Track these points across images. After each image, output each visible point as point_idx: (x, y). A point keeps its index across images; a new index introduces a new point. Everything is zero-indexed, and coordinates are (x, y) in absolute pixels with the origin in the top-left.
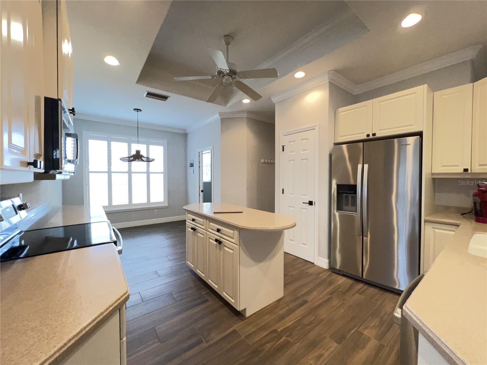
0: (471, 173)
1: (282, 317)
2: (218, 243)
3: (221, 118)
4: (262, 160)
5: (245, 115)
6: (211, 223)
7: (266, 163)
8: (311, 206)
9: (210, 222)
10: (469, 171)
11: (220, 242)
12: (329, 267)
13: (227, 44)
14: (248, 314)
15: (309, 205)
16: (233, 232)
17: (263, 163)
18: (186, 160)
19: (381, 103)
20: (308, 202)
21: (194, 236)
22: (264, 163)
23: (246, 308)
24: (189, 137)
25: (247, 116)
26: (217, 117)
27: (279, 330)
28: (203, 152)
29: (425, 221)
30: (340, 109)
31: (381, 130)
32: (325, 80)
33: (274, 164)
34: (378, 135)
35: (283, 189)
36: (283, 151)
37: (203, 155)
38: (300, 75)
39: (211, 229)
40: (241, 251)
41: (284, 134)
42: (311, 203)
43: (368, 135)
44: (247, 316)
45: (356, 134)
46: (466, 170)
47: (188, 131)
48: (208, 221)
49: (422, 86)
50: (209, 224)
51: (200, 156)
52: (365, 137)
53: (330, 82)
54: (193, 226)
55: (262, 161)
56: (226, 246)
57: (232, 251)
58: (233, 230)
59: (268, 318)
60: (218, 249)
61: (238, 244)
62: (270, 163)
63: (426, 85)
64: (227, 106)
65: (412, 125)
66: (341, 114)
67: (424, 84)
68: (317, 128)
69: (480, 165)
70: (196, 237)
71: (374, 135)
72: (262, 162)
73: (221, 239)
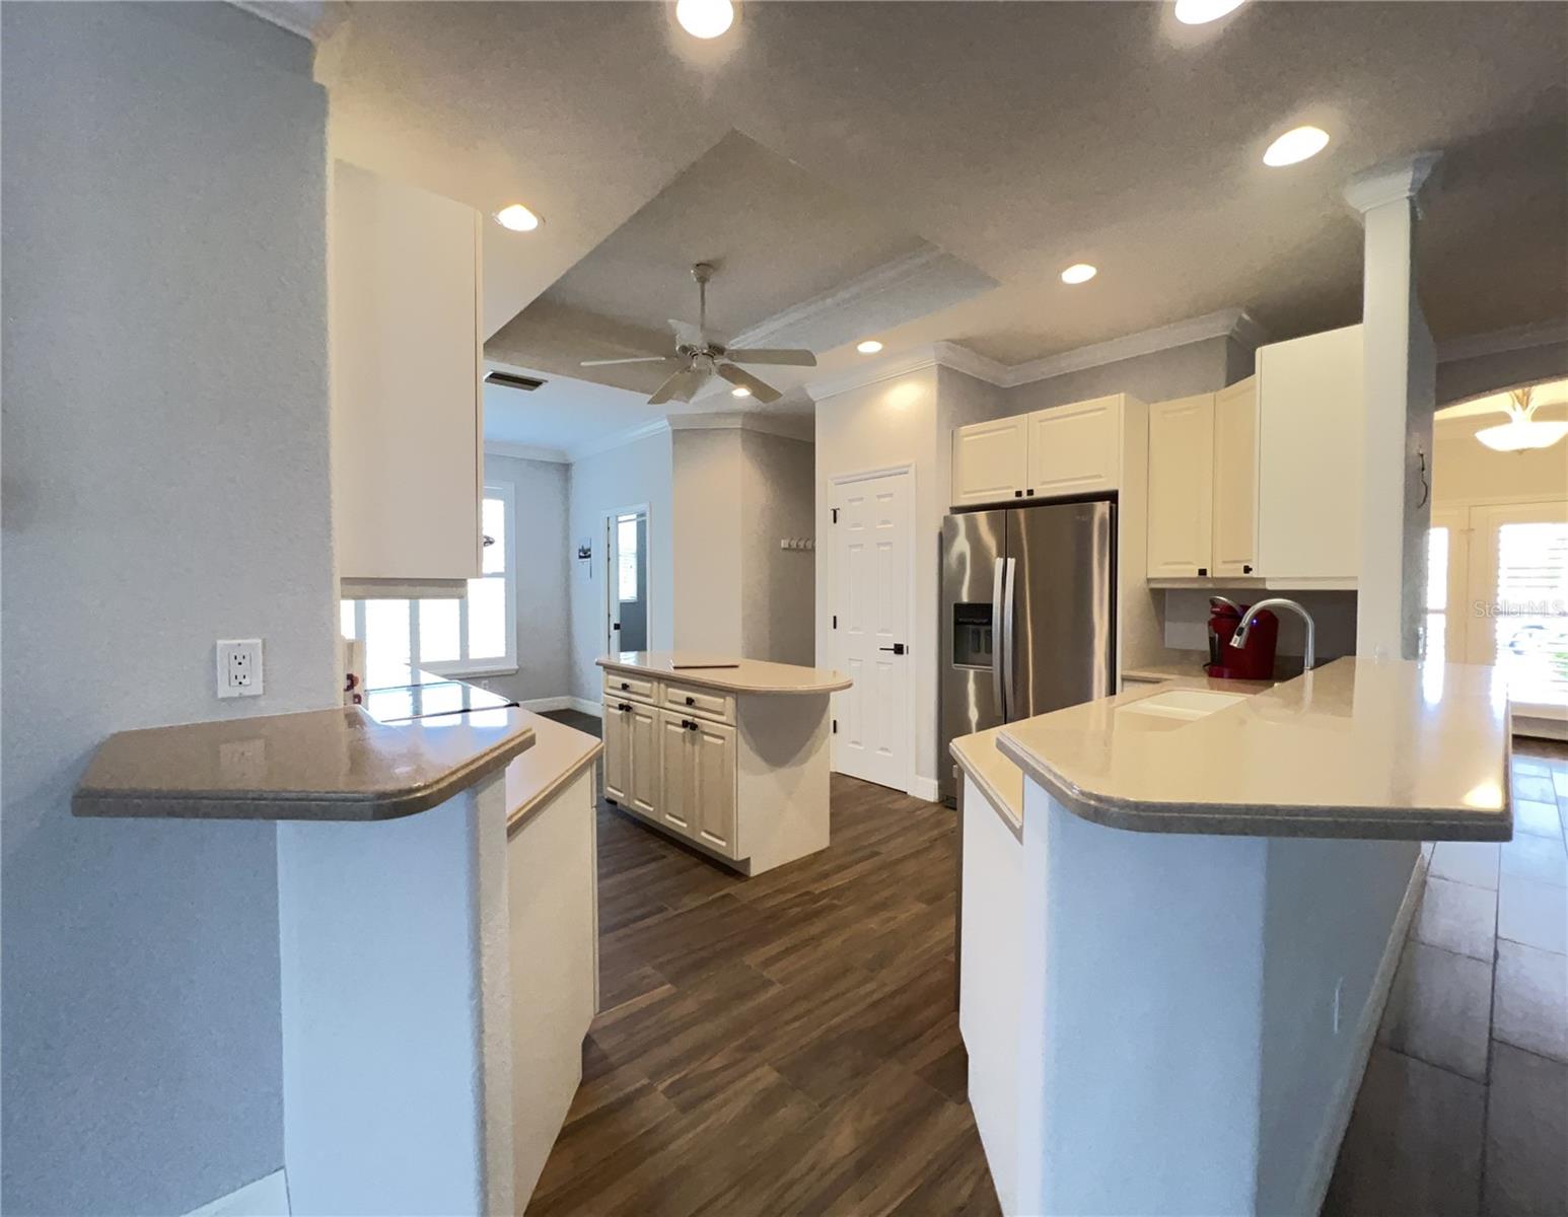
0: (1213, 579)
1: (826, 875)
2: (688, 728)
3: (675, 432)
4: (783, 542)
5: (738, 423)
6: (670, 690)
7: (794, 550)
8: (899, 657)
9: (668, 686)
10: (1209, 575)
11: (694, 727)
12: (940, 797)
13: (703, 280)
14: (755, 870)
15: (896, 653)
16: (722, 700)
17: (785, 549)
18: (567, 538)
19: (1043, 424)
20: (893, 647)
21: (625, 724)
22: (789, 549)
23: (749, 858)
24: (575, 471)
25: (743, 424)
26: (663, 426)
27: (817, 892)
28: (620, 519)
29: (1124, 679)
30: (965, 429)
31: (1044, 483)
32: (931, 362)
33: (813, 549)
34: (1037, 495)
35: (835, 618)
36: (835, 521)
37: (620, 525)
38: (870, 347)
39: (671, 701)
40: (740, 738)
41: (837, 481)
42: (899, 649)
43: (1019, 494)
44: (752, 875)
45: (994, 489)
46: (1203, 572)
47: (571, 460)
48: (662, 686)
49: (1117, 396)
50: (666, 693)
51: (610, 529)
52: (1012, 498)
53: (940, 365)
54: (625, 702)
55: (784, 544)
56: (707, 734)
57: (720, 742)
58: (724, 697)
59: (794, 878)
60: (688, 744)
61: (734, 724)
62: (805, 550)
63: (1122, 395)
64: (691, 401)
65: (1100, 477)
66: (966, 439)
67: (1119, 392)
68: (912, 470)
69: (1224, 562)
70: (632, 727)
71: (1030, 492)
72: (782, 546)
73: (696, 719)
